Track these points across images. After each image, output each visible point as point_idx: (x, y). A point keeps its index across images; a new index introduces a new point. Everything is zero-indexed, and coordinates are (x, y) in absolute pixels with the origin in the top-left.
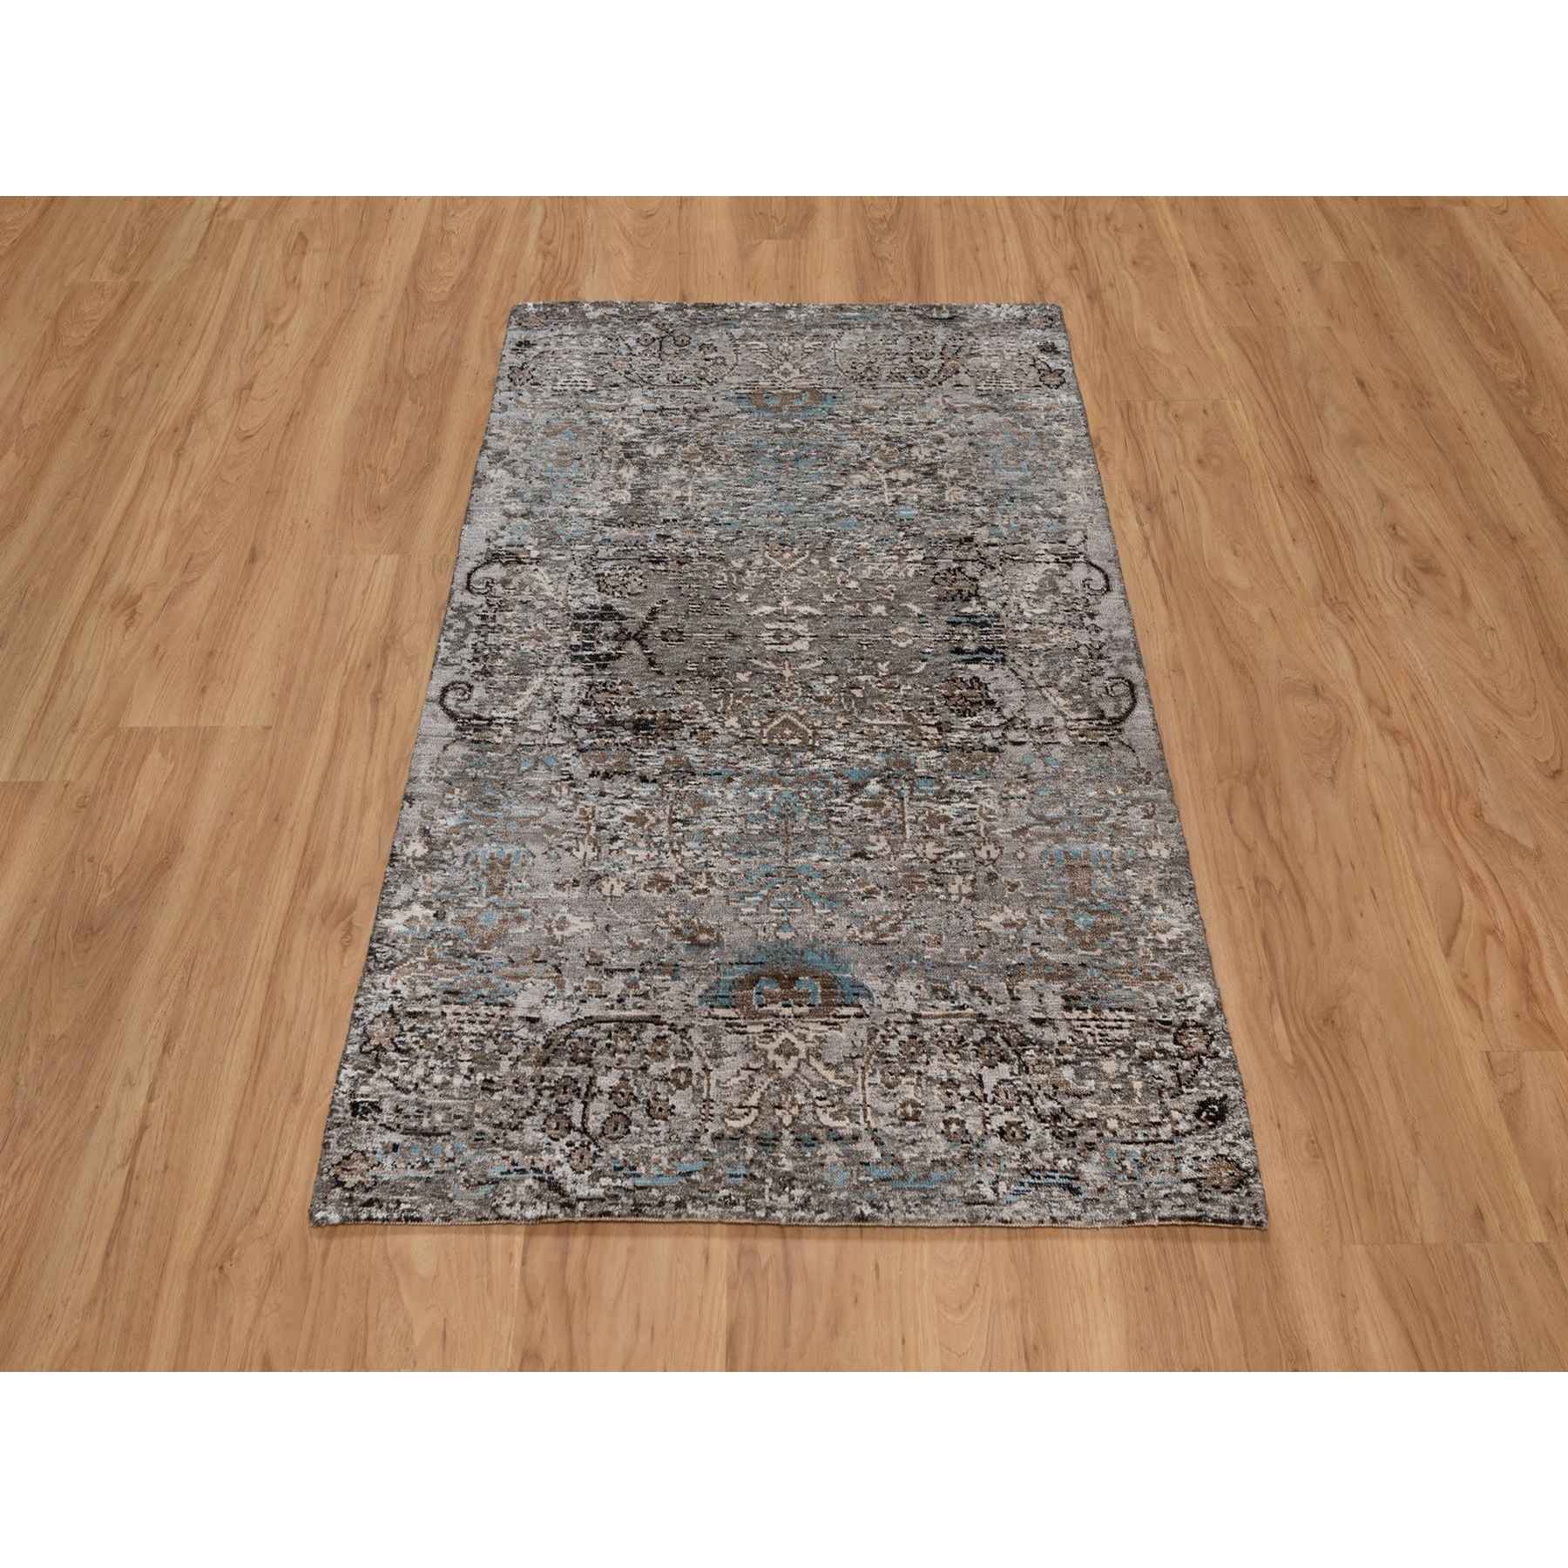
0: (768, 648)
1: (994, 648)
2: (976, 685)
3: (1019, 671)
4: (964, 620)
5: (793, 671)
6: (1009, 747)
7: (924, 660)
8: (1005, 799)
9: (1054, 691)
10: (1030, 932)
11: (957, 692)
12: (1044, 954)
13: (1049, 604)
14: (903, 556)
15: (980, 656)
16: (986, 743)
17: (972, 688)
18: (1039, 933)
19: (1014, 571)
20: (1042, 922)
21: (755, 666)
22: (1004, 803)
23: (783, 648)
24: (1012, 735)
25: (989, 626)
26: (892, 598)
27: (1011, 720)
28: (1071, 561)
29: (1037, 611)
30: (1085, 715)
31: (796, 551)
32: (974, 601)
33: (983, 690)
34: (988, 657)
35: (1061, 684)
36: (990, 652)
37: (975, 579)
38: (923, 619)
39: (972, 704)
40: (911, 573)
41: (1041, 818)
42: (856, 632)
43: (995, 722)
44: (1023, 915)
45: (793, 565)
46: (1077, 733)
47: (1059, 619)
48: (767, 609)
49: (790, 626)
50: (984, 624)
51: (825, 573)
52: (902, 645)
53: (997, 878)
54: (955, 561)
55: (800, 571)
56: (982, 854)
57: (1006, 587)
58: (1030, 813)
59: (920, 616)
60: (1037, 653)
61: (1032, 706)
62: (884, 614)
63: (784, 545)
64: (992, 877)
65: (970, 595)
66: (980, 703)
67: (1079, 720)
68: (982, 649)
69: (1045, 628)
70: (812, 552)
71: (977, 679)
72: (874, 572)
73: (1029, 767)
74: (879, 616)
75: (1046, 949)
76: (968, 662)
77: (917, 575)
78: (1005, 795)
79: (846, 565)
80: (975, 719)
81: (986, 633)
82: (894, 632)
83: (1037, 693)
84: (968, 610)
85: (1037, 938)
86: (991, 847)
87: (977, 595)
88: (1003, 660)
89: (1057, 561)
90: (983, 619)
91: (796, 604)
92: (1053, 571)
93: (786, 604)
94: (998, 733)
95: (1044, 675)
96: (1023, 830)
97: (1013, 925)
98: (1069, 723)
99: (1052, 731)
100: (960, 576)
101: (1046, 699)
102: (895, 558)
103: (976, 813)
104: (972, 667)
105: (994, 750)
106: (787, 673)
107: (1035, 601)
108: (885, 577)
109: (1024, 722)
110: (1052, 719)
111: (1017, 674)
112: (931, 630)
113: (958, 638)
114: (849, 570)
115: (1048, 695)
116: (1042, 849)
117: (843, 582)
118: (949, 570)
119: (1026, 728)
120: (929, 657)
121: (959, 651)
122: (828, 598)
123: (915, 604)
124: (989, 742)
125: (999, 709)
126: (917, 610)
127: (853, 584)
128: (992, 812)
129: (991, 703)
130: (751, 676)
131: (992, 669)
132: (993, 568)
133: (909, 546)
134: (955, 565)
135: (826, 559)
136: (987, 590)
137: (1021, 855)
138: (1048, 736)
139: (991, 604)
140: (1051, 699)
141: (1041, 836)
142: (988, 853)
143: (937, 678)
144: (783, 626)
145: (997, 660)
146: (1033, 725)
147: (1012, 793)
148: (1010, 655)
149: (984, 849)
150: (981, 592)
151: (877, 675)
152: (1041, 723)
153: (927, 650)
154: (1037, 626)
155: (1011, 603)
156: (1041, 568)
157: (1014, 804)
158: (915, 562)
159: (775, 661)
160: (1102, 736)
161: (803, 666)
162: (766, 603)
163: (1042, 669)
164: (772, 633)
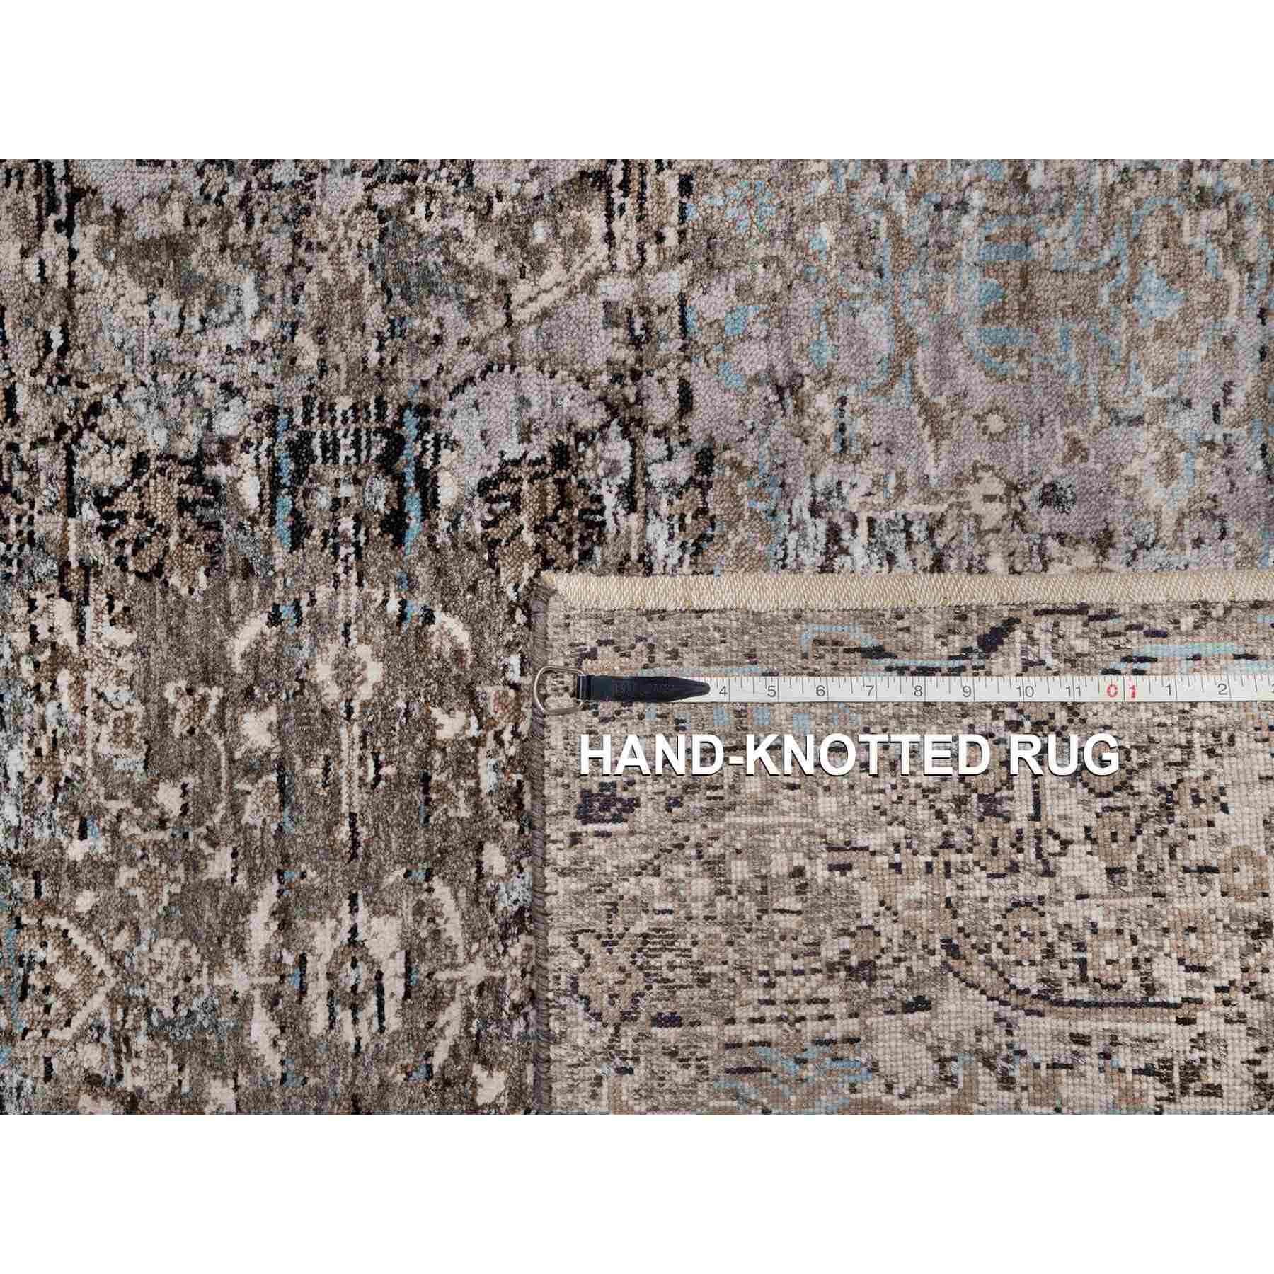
0: (393, 1022)
1: (386, 433)
2: (505, 488)
3: (458, 373)
4: (285, 501)
5: (470, 958)
6: (697, 425)
7: (429, 617)
8: (844, 446)
9: (521, 291)
10: (1190, 423)
11: (528, 538)
12: (1238, 396)
13: (223, 269)
14: (60, 657)
15: (410, 472)
16: (683, 478)
17: (516, 500)
18: (1188, 404)
19: (104, 355)
20: (1160, 393)
21: (454, 1053)
22: (855, 449)
23: (394, 986)
24: (661, 410)
25: (306, 438)
26: (216, 693)
27: (612, 410)
28: (62, 190)
29: (251, 304)
30: (597, 224)
31: (51, 954)
32: (220, 471)
33: (522, 472)
34: (412, 450)
35: (500, 267)
36: (396, 444)
37: (140, 462)
38: (286, 612)
39: (565, 502)
40: (123, 637)
41: (896, 369)
42: (336, 794)
43: (619, 450)
44: (1143, 436)
45: (100, 961)
46: (651, 249)
47: (279, 248)
48: (261, 1029)
49: (316, 966)
50: (299, 450)
51: (125, 875)
52: (375, 672)
53: (1053, 485)
54: (72, 512)
55: (121, 941)
56: (994, 513)
57: (167, 378)
58: (884, 390)
59: (275, 619)
60: (396, 325)
61: (567, 351)
62: (272, 715)
63: (25, 987)
64: (1051, 496)
65: (196, 478)
66: (561, 483)
67: (609, 238)
68: (387, 464)
69: (312, 288)
70: (51, 907)
71: (484, 487)
72: (122, 735)
73: (756, 380)
74: (279, 730)
75: (1227, 389)
76: (430, 503)
77: (127, 619)
78: (834, 447)
79: (98, 812)
80: (610, 500)
81: (330, 449)
82: (333, 693)
83: (529, 334)
84: (250, 490)
85: (1202, 408)
86: (974, 493)
87: (199, 461)
88: (423, 410)
89: (66, 227)
90: (281, 451)
91: (241, 952)
92: (102, 245)
93: (239, 979)
94: (654, 447)
95: (470, 309)
96: (930, 412)
97: (1169, 457)
98: (622, 263)
99: (645, 311)
100: (127, 502)
101: (545, 314)
102: (64, 678)
103: (882, 519)
104: (448, 493)
105: (705, 460)
106: (476, 972)
107: (211, 304)
108: (138, 709)
109: (618, 378)
110: (607, 304)
111: (470, 380)
112: (323, 592)
113: (347, 524)
114: (114, 807)
115: (534, 308)
116: (977, 375)
117: (162, 824)
118: (106, 532)
119: (636, 375)
120: (415, 609)
121: (395, 524)
122: (220, 865)
123: (232, 630)
124: (681, 469)
125: (580, 437)
126: (254, 627)
127: (168, 797)
128: (879, 483)
129: (561, 455)
130: (485, 1063)
131: (454, 445)
132: (96, 409)
133: (21, 639)
134: (89, 513)
135: (73, 870)
136: (176, 431)
137: (995, 423)
138: (660, 322)
139: (228, 424)
140: (545, 300)
141: (943, 372)
142: (989, 498)
143: (485, 587)
144: (318, 988)
145: (424, 428)
146: (626, 355)
147: (828, 428)
148: (402, 390)
149: (979, 507)
150: (186, 447)
151: (478, 742)
152: (621, 333)
153: (393, 607)
154: (303, 307)
155: (222, 374)
156: (91, 271)
157: (858, 426)
158: (79, 622)
159: (437, 1001)
160: (660, 188)
161: (454, 930)
162: (238, 1033)
163: (451, 312)
164: (344, 1015)
